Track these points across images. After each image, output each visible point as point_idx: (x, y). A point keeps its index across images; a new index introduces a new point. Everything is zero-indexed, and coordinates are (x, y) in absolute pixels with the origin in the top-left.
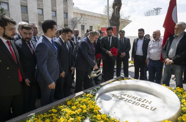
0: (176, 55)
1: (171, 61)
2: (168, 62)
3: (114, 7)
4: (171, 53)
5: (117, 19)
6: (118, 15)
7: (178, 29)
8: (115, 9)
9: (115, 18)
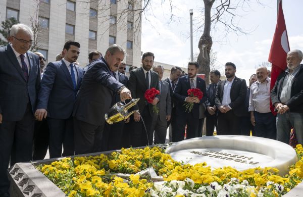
0: (291, 97)
1: (285, 106)
2: (280, 108)
3: (200, 46)
4: (283, 95)
5: (205, 64)
6: (207, 57)
7: (292, 59)
8: (203, 49)
9: (202, 62)
